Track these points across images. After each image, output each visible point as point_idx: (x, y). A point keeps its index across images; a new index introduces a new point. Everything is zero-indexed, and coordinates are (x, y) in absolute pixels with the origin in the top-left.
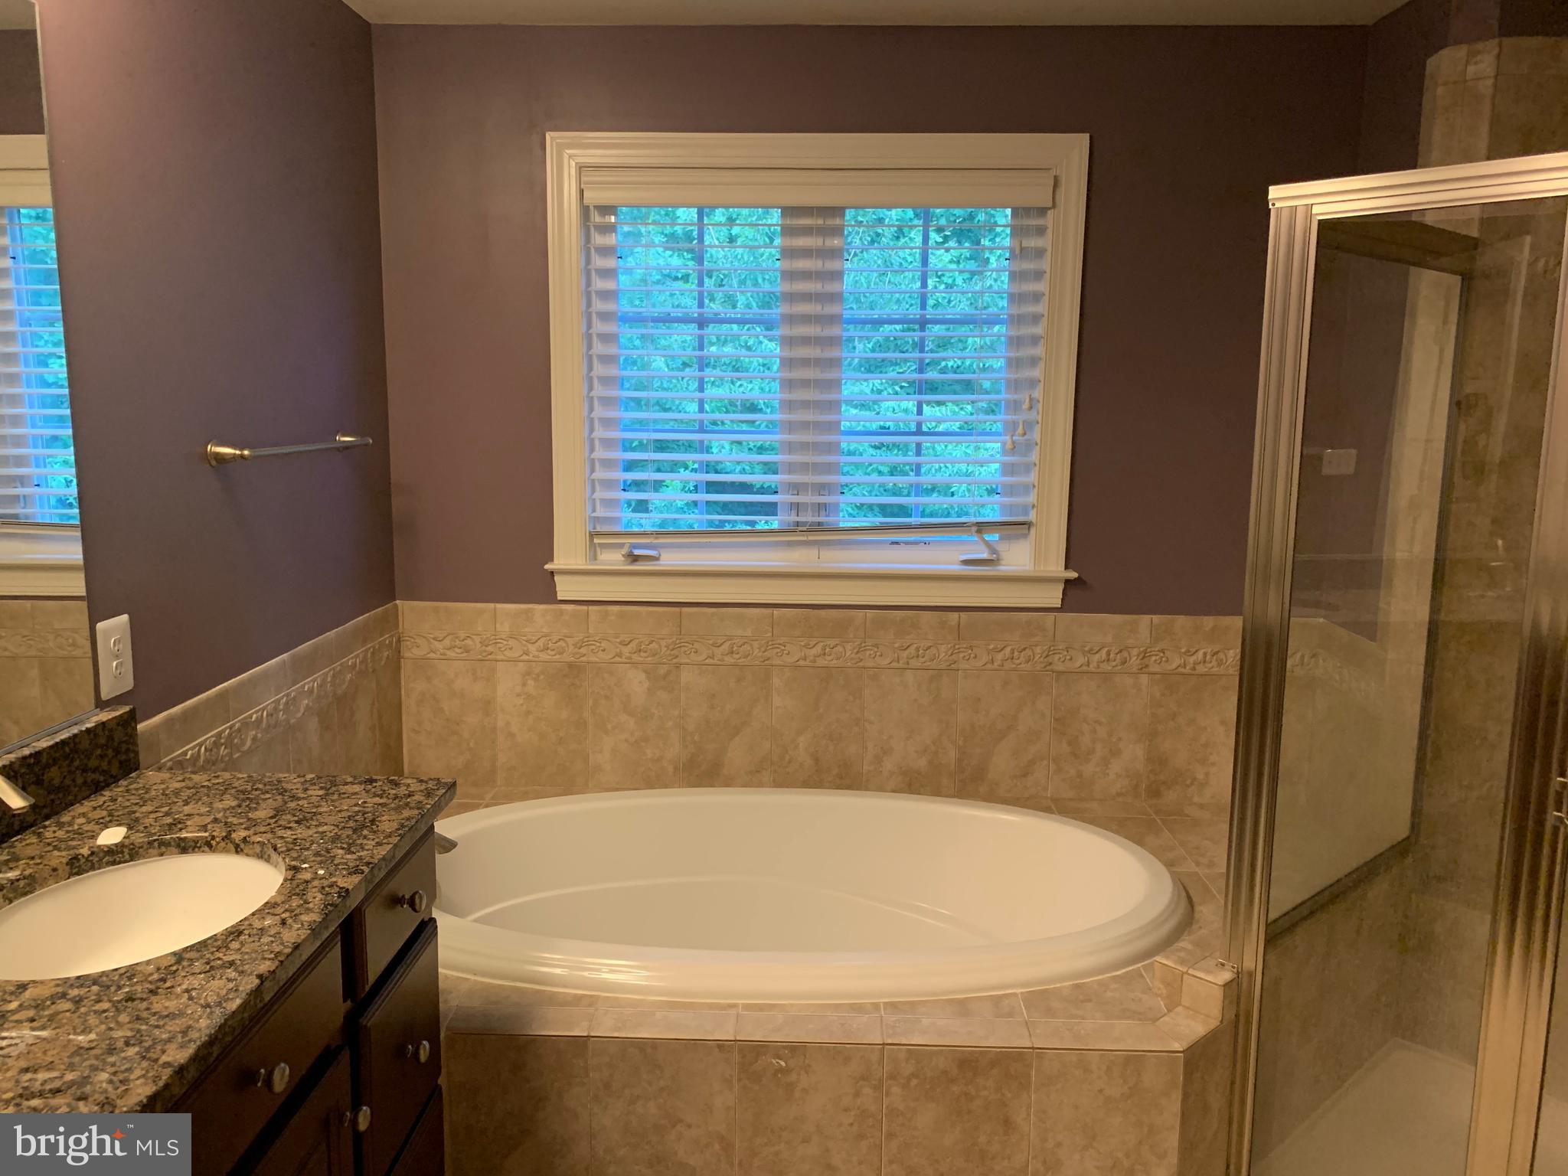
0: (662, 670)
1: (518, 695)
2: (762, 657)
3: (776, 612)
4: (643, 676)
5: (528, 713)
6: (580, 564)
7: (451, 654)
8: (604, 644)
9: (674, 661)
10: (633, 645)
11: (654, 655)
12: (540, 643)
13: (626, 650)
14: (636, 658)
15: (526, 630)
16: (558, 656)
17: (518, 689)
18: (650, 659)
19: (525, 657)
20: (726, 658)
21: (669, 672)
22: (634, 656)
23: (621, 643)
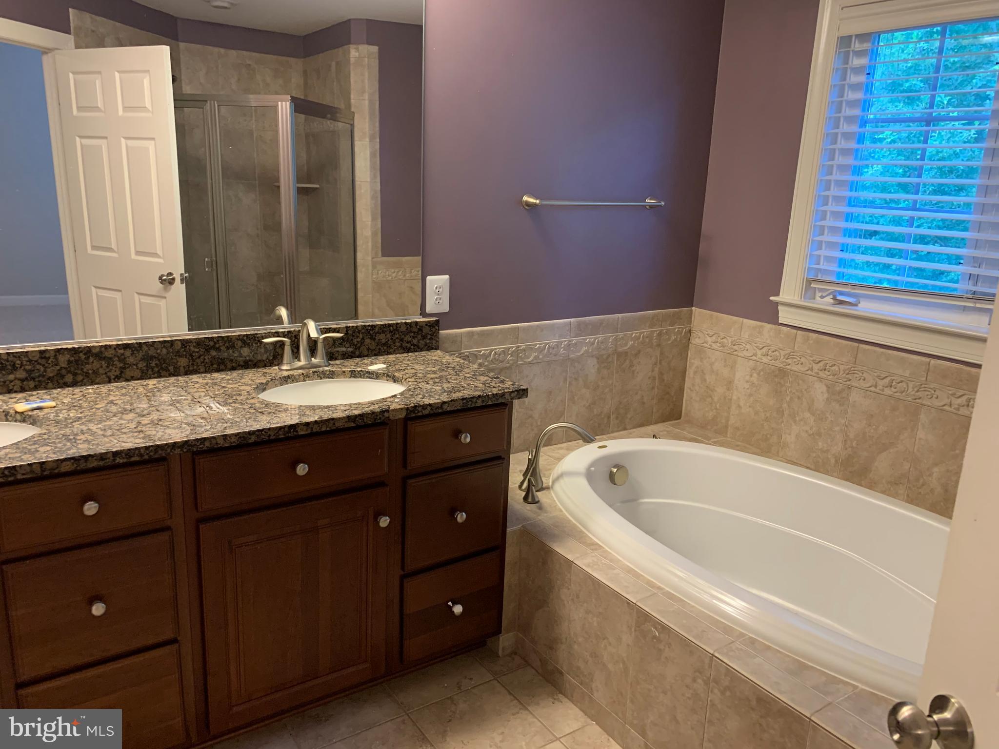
0: (838, 388)
1: (747, 382)
2: (914, 395)
3: (933, 362)
4: (824, 389)
5: (751, 395)
6: (795, 299)
7: (715, 346)
8: (803, 360)
9: (848, 383)
10: (821, 364)
11: (834, 375)
12: (764, 350)
13: (816, 367)
14: (822, 374)
15: (757, 339)
16: (773, 361)
17: (747, 378)
18: (831, 377)
19: (754, 358)
20: (886, 390)
21: (843, 390)
22: (820, 373)
23: (813, 361)
